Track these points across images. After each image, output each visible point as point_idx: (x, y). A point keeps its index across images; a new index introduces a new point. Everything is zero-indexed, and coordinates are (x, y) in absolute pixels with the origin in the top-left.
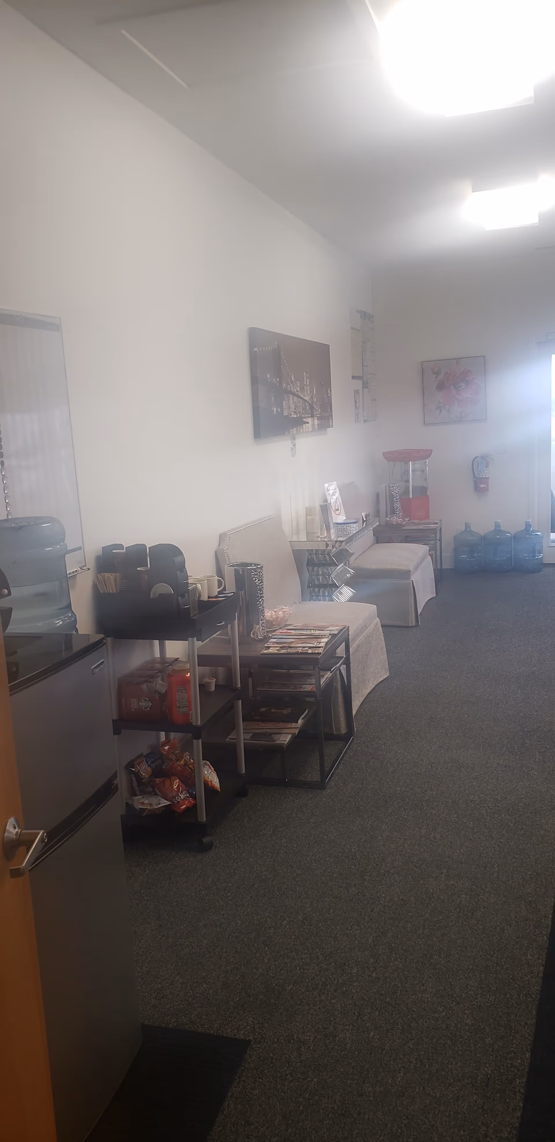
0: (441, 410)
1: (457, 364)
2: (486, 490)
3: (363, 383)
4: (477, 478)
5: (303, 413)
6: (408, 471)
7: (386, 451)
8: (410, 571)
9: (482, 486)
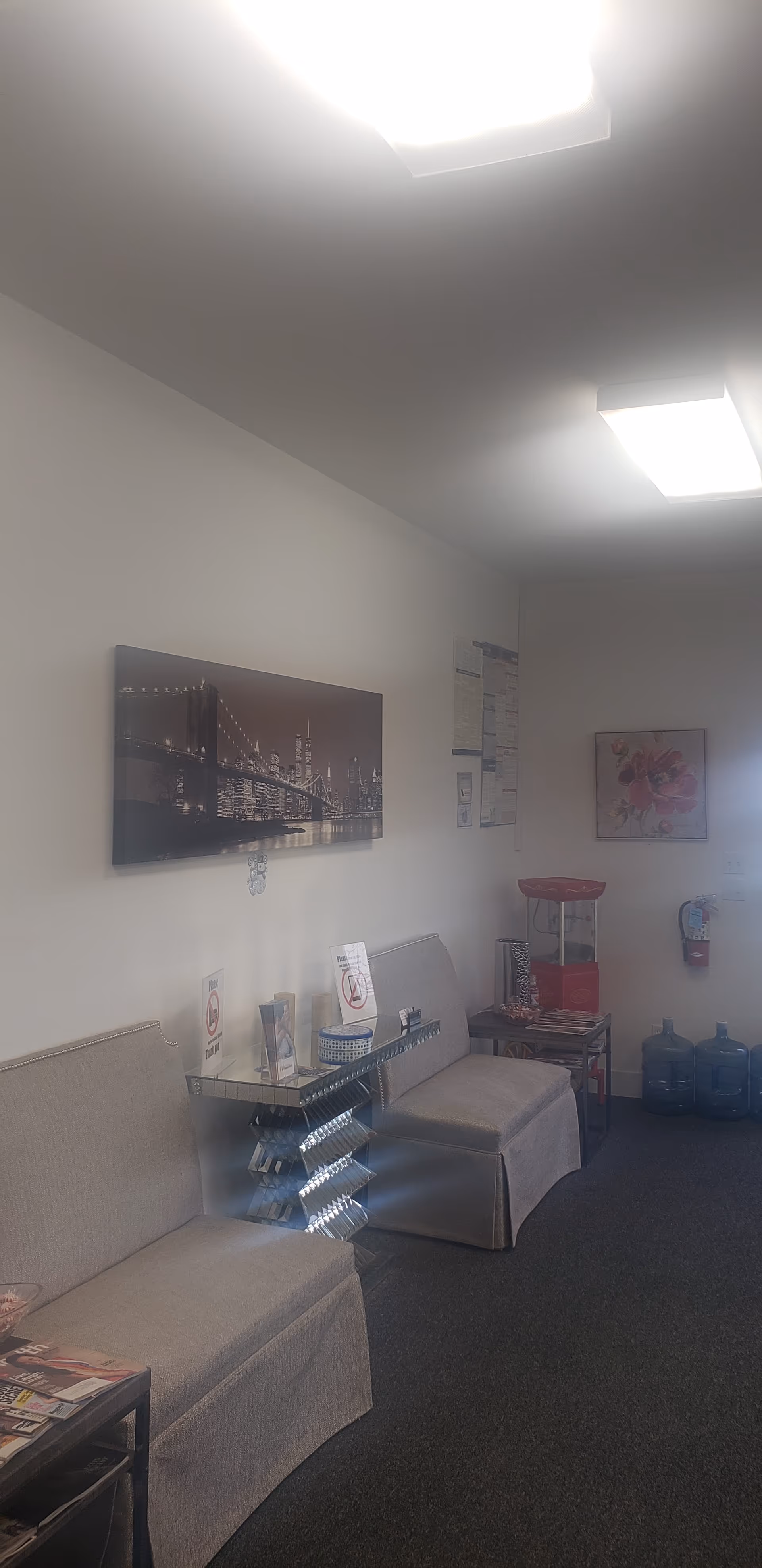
0: (626, 817)
1: (656, 740)
2: (703, 963)
3: (484, 762)
4: (687, 939)
5: (286, 814)
6: (558, 916)
7: (524, 878)
8: (497, 1135)
9: (697, 955)
